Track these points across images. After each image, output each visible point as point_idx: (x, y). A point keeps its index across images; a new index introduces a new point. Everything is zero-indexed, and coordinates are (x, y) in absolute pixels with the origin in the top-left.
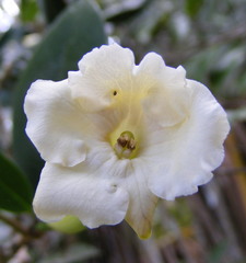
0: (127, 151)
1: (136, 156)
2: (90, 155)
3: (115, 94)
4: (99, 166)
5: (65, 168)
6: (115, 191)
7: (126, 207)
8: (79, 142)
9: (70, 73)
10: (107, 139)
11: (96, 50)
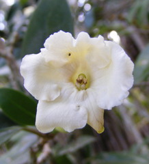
0: (83, 86)
1: (89, 87)
2: (62, 92)
3: (70, 55)
4: (68, 97)
5: (49, 102)
6: (79, 109)
7: (87, 117)
8: (55, 86)
9: (41, 49)
10: (71, 80)
11: (51, 36)
